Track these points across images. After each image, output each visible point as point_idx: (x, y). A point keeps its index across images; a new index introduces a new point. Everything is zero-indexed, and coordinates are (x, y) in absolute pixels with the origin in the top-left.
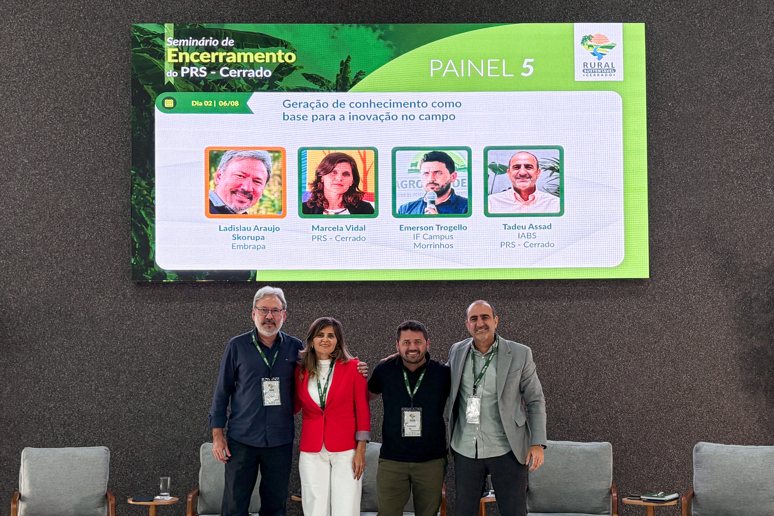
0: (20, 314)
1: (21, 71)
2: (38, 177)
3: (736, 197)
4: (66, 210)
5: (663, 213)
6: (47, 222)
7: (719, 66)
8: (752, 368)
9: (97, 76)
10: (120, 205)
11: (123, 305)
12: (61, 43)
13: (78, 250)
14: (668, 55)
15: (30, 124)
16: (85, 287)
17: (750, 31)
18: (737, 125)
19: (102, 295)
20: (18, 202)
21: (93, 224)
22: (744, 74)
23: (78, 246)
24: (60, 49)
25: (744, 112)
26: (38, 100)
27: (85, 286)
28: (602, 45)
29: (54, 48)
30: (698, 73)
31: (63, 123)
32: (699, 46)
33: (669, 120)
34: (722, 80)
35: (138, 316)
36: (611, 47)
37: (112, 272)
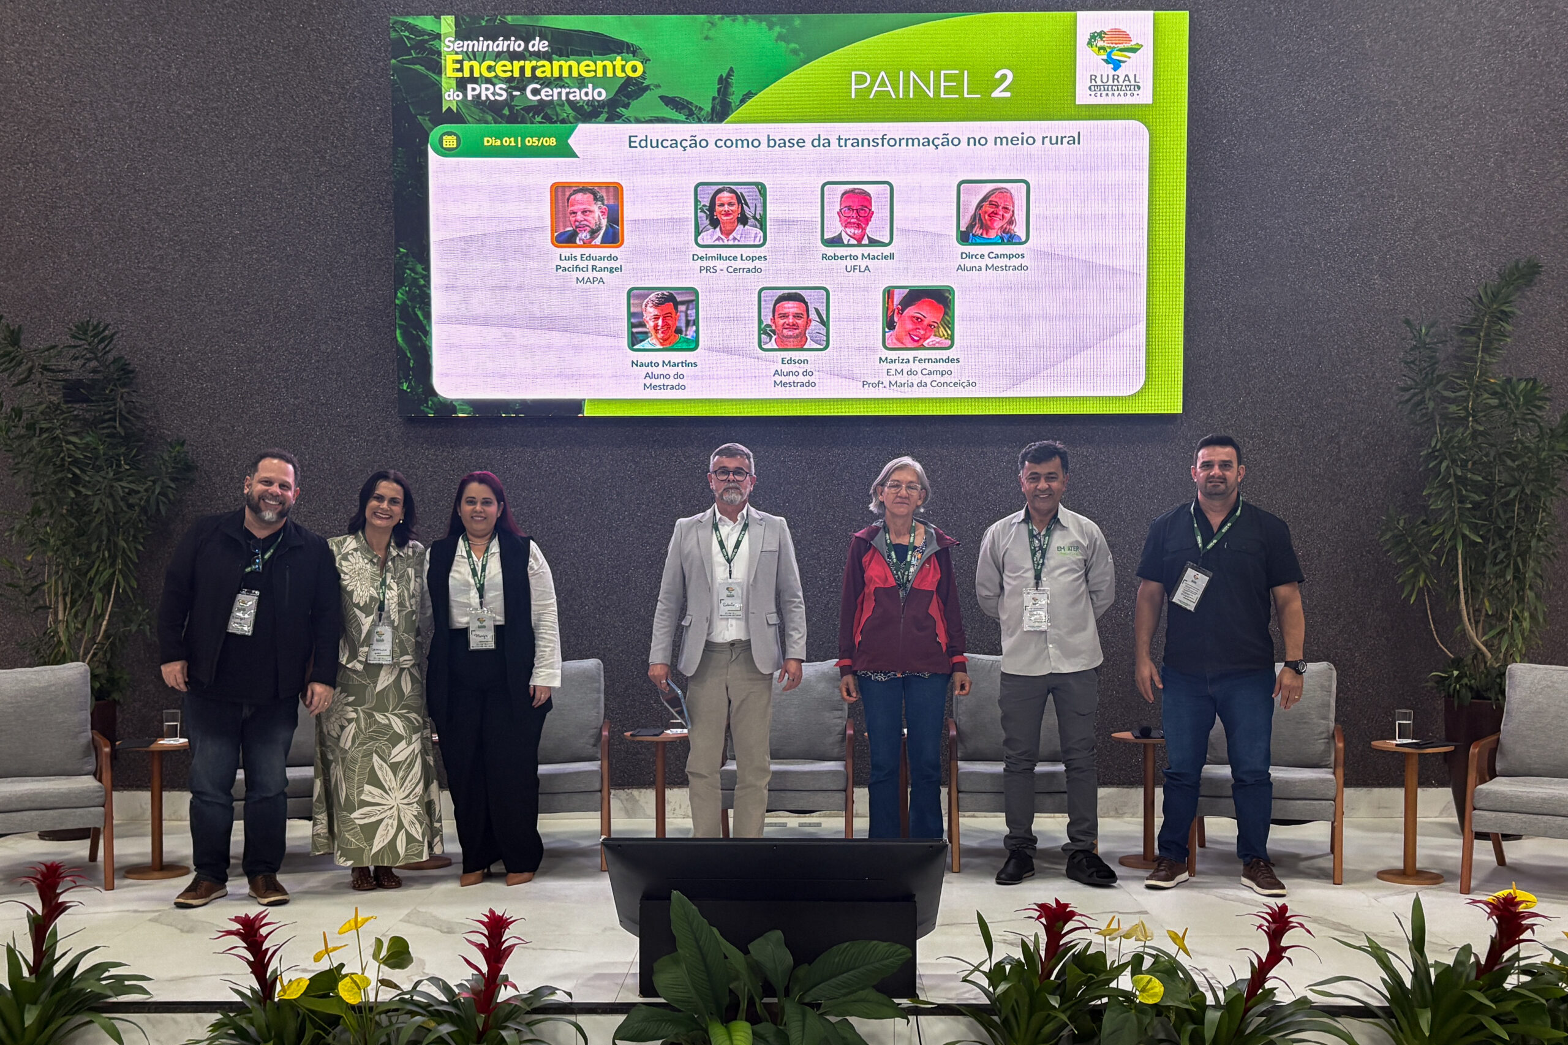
0: (235, 464)
1: (224, 92)
2: (255, 256)
3: (1322, 287)
4: (298, 306)
5: (1208, 313)
6: (271, 326)
7: (1304, 80)
8: (1336, 551)
9: (340, 98)
10: (378, 298)
11: (386, 451)
12: (285, 48)
13: (317, 368)
14: (1225, 62)
15: (242, 174)
16: (329, 425)
17: (1355, 23)
18: (1329, 174)
19: (355, 437)
20: (226, 295)
21: (339, 328)
22: (1343, 92)
23: (318, 361)
24: (282, 57)
25: (1342, 153)
26: (253, 137)
27: (329, 423)
28: (1121, 46)
29: (274, 56)
30: (1270, 91)
31: (291, 173)
32: (1275, 47)
33: (1223, 167)
34: (1308, 102)
35: (409, 467)
36: (1134, 50)
37: (369, 401)
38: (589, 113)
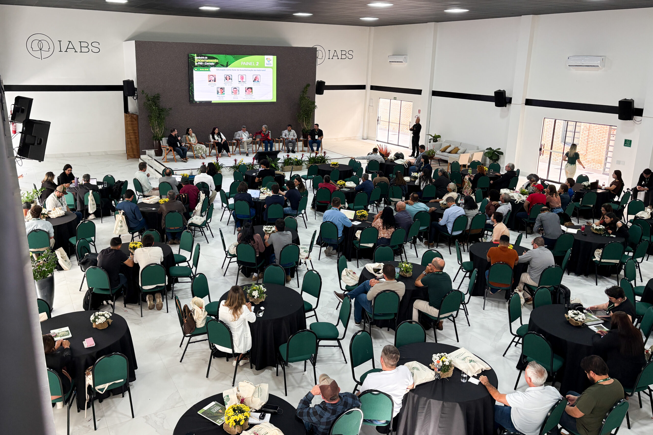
4: (177, 89)
6: (173, 91)
10: (188, 88)
11: (189, 107)
21: (182, 92)
23: (179, 96)
26: (171, 68)
27: (181, 103)
31: (176, 72)
36: (270, 60)
37: (187, 101)
38: (212, 66)
